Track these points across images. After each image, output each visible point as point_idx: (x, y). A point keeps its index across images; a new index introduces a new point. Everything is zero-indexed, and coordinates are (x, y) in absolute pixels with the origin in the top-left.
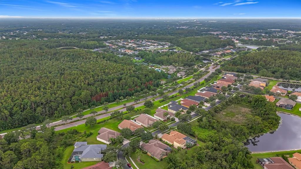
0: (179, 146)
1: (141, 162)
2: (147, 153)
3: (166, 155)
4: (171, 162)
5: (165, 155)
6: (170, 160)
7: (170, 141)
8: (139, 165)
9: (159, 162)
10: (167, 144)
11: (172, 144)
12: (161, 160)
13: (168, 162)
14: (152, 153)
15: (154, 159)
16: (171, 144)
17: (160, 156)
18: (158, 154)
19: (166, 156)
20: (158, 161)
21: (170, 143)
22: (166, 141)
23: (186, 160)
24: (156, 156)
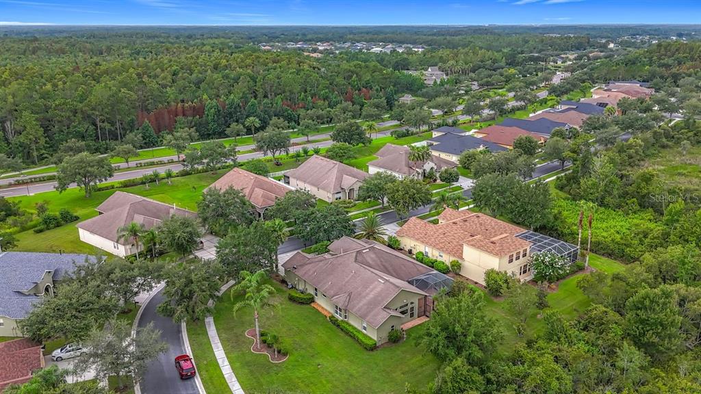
0: (496, 268)
1: (270, 346)
2: (312, 300)
3: (423, 313)
4: (459, 350)
5: (416, 312)
6: (451, 338)
7: (441, 249)
8: (248, 364)
9: (375, 353)
10: (426, 260)
11: (452, 259)
12: (395, 339)
13: (435, 352)
14: (341, 300)
15: (347, 333)
16: (447, 259)
17: (383, 316)
18: (373, 304)
19: (424, 319)
20: (374, 348)
21: (439, 259)
22: (420, 248)
23: (554, 345)
24: (362, 317)
